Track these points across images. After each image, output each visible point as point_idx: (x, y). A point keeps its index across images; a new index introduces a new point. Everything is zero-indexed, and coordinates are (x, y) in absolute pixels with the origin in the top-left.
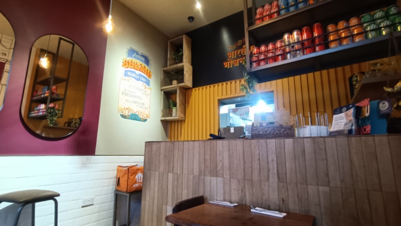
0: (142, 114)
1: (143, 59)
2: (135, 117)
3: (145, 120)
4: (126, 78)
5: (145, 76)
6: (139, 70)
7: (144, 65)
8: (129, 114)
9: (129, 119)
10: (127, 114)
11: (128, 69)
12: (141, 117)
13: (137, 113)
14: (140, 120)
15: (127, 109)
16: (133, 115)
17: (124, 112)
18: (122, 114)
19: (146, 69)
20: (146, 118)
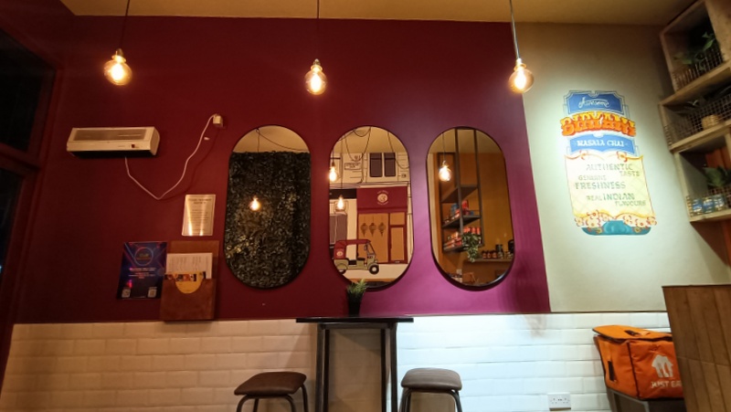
0: (634, 218)
1: (605, 103)
2: (617, 228)
3: (645, 231)
4: (577, 154)
5: (620, 134)
6: (602, 128)
7: (608, 113)
8: (602, 223)
9: (603, 234)
10: (596, 226)
11: (577, 135)
12: (633, 225)
13: (620, 219)
14: (633, 231)
15: (594, 214)
16: (610, 223)
17: (590, 222)
18: (585, 226)
19: (617, 119)
20: (646, 224)
